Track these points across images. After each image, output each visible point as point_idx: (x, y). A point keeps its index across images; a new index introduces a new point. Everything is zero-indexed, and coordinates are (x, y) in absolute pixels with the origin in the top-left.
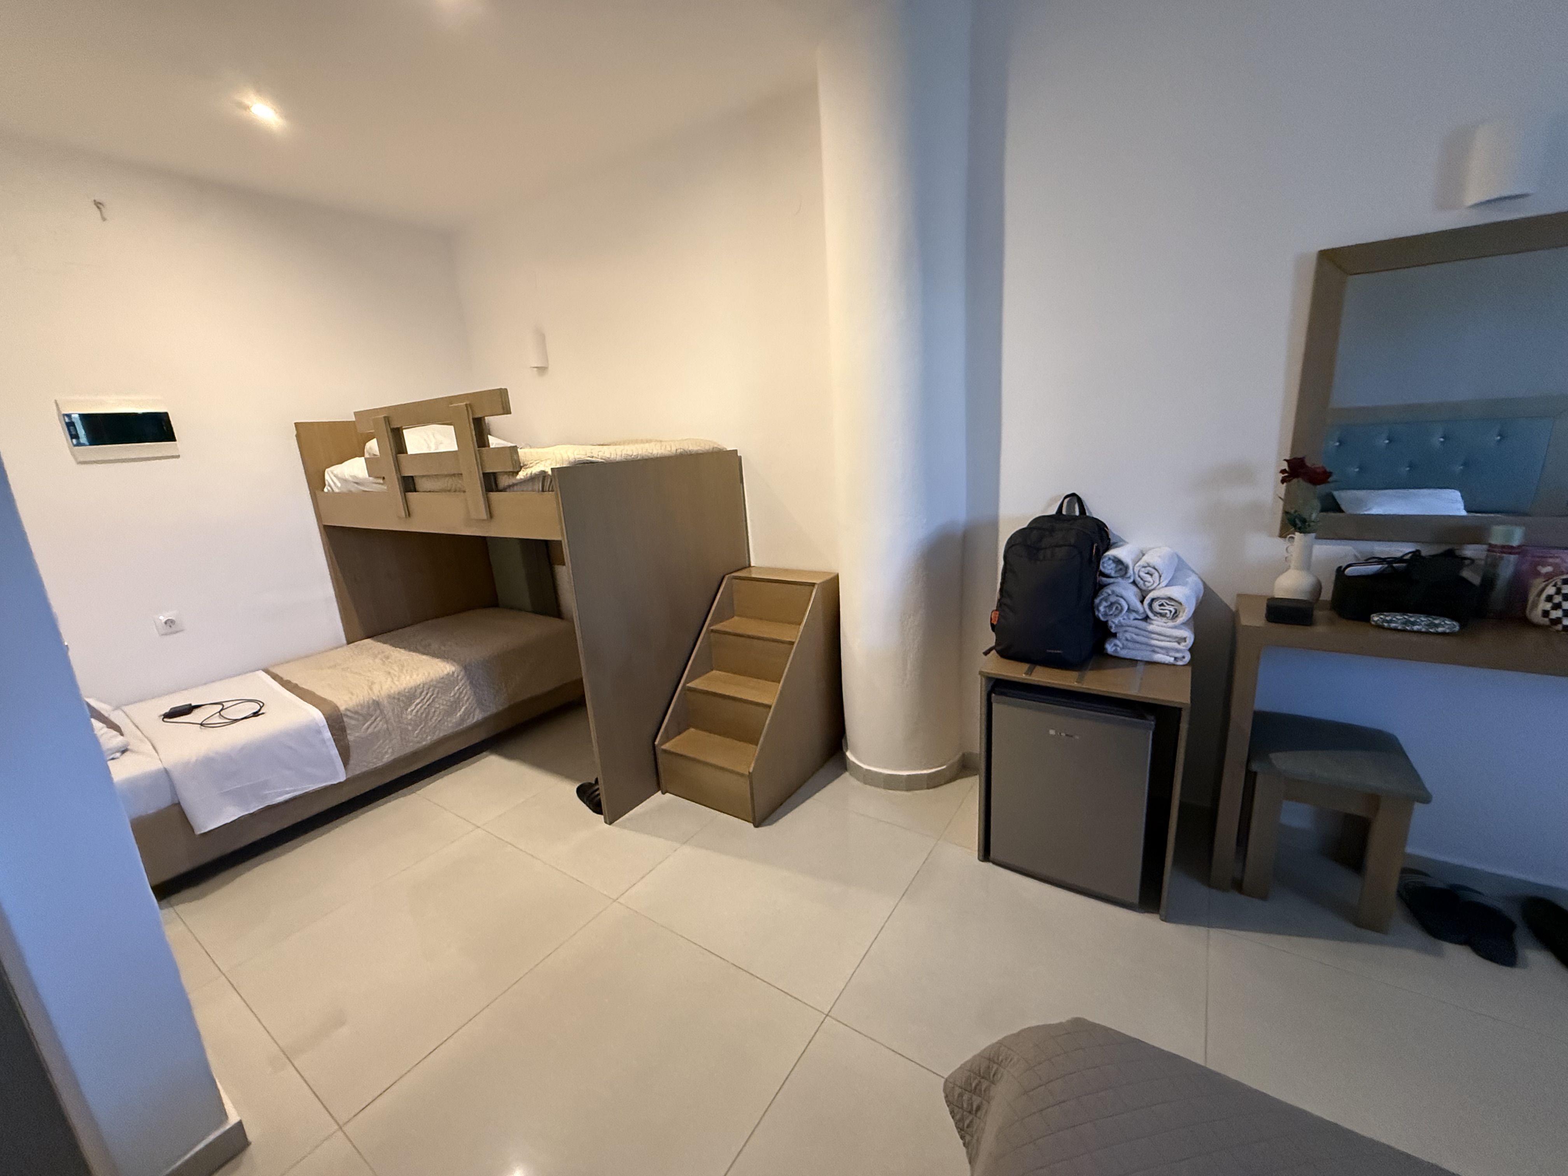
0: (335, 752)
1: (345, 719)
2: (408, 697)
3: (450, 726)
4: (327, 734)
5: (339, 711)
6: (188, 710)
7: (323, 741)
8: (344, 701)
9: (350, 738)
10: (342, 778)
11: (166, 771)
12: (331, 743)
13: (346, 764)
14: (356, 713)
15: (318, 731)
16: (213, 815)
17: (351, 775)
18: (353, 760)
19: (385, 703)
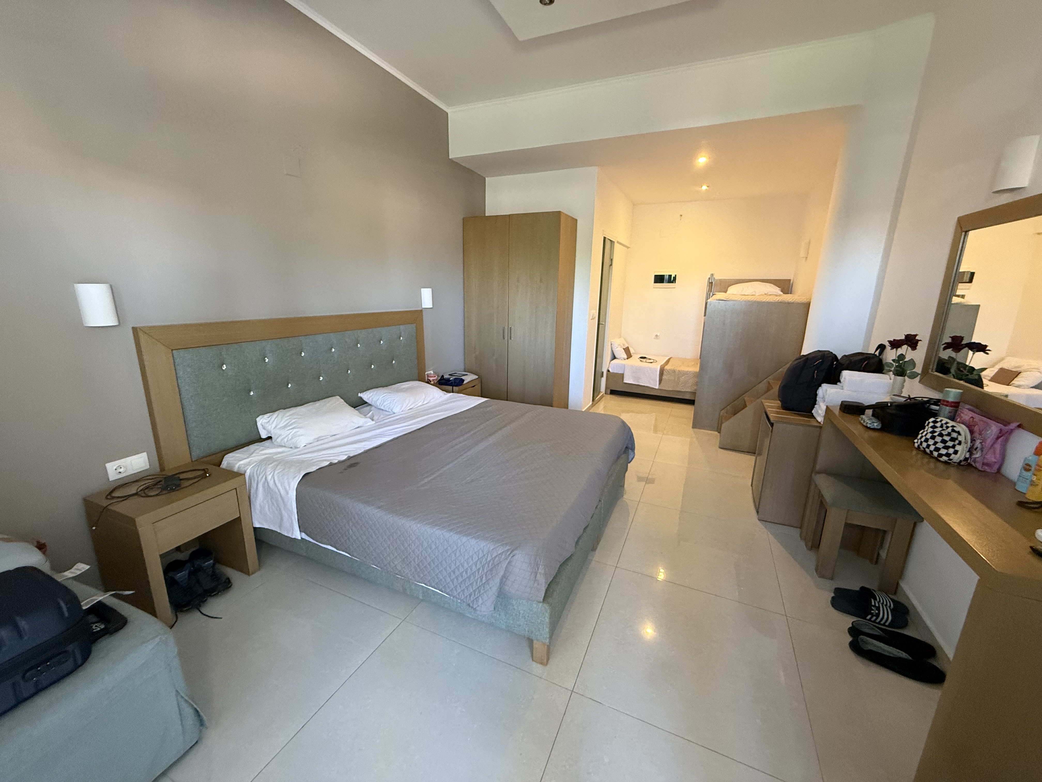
0: (658, 379)
1: (664, 371)
4: (658, 373)
6: (645, 358)
8: (668, 367)
9: (663, 377)
10: (657, 387)
11: (628, 366)
12: (658, 376)
13: (660, 384)
14: (668, 371)
15: (656, 371)
16: (628, 380)
17: (660, 388)
18: (662, 384)
19: (677, 372)
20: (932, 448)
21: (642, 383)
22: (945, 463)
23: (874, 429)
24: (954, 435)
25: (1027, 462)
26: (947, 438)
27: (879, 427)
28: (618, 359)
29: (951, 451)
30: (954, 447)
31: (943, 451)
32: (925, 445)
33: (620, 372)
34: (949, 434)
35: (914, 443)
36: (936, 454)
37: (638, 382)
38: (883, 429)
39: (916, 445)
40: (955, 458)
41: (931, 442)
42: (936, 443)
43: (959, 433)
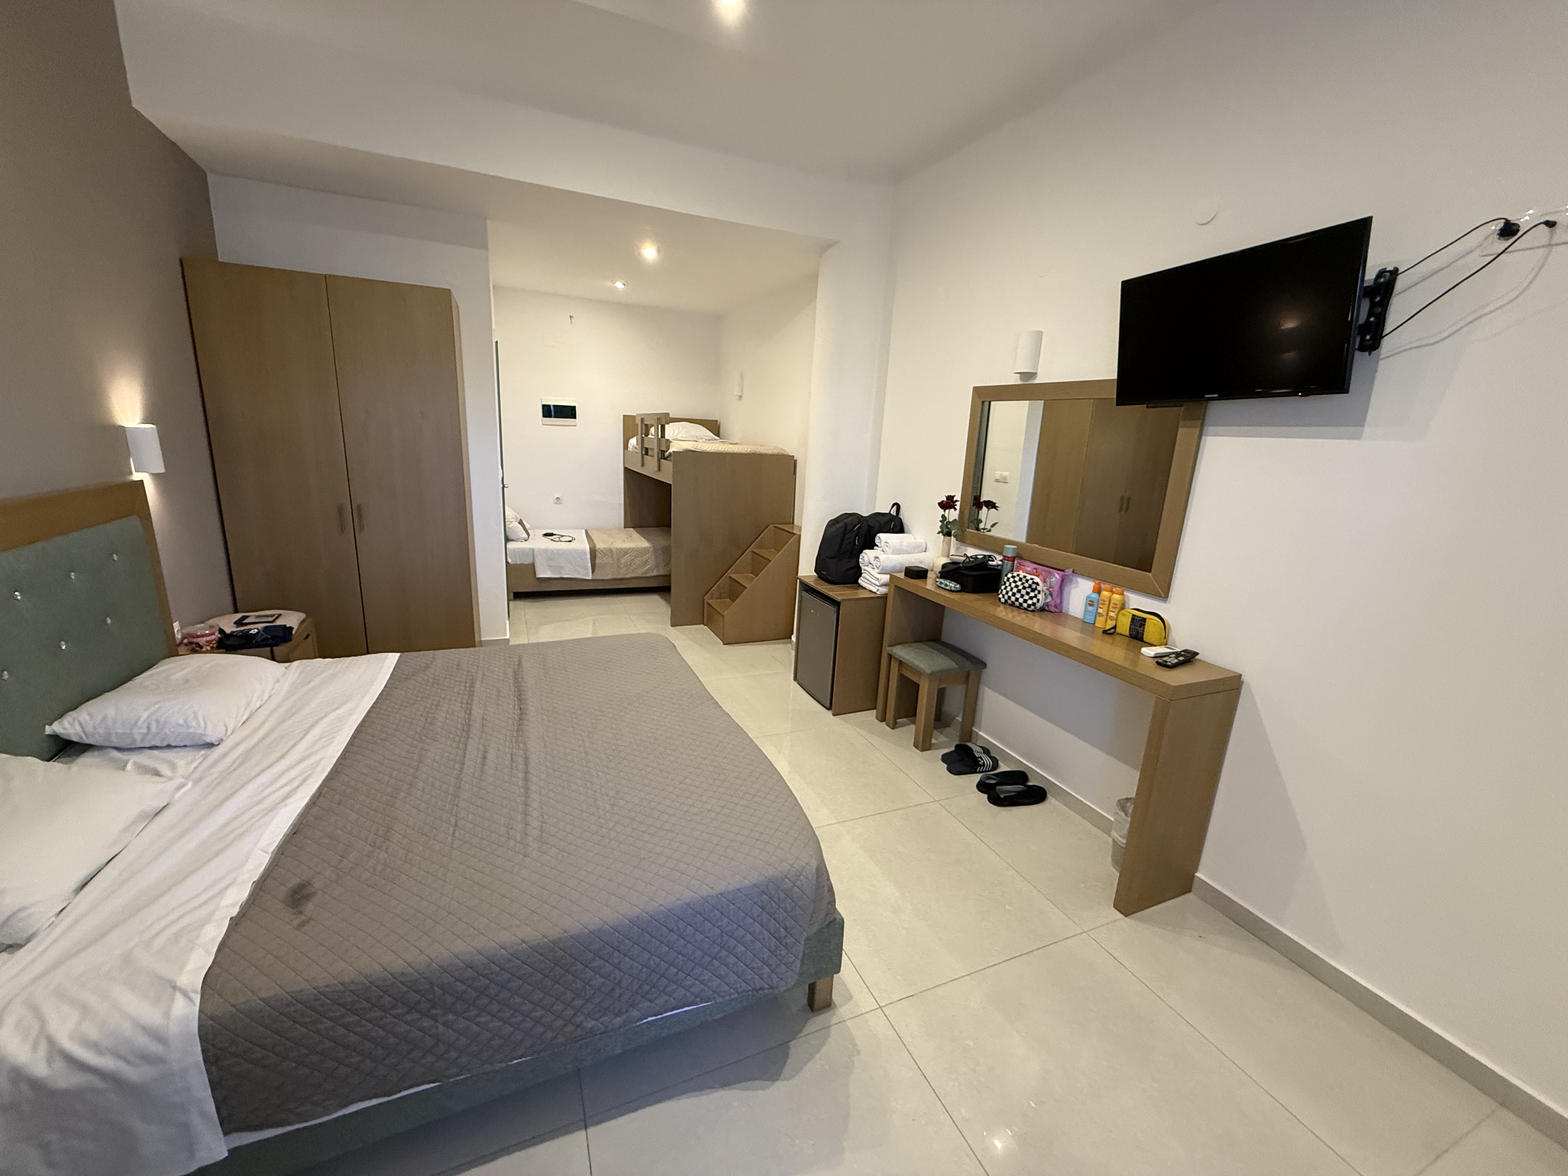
0: (590, 565)
1: (597, 553)
2: (626, 552)
3: (639, 573)
4: (589, 556)
5: (595, 547)
6: (552, 535)
7: (587, 558)
8: (600, 545)
9: (597, 561)
10: (590, 577)
11: (533, 550)
12: (589, 561)
13: (593, 572)
14: (601, 551)
15: (586, 554)
16: (543, 572)
17: (594, 578)
18: (596, 572)
19: (614, 551)
20: (1021, 600)
21: (567, 574)
22: (1033, 611)
23: (957, 591)
24: (1034, 586)
25: (1090, 599)
26: (1029, 590)
27: (959, 589)
28: (513, 540)
29: (1035, 600)
30: (1036, 596)
31: (1030, 602)
32: (1013, 599)
33: (528, 561)
34: (1030, 586)
35: (1000, 599)
36: (1025, 605)
37: (560, 573)
38: (963, 590)
39: (1003, 600)
40: (1039, 605)
41: (1018, 595)
42: (1022, 596)
43: (1038, 584)
